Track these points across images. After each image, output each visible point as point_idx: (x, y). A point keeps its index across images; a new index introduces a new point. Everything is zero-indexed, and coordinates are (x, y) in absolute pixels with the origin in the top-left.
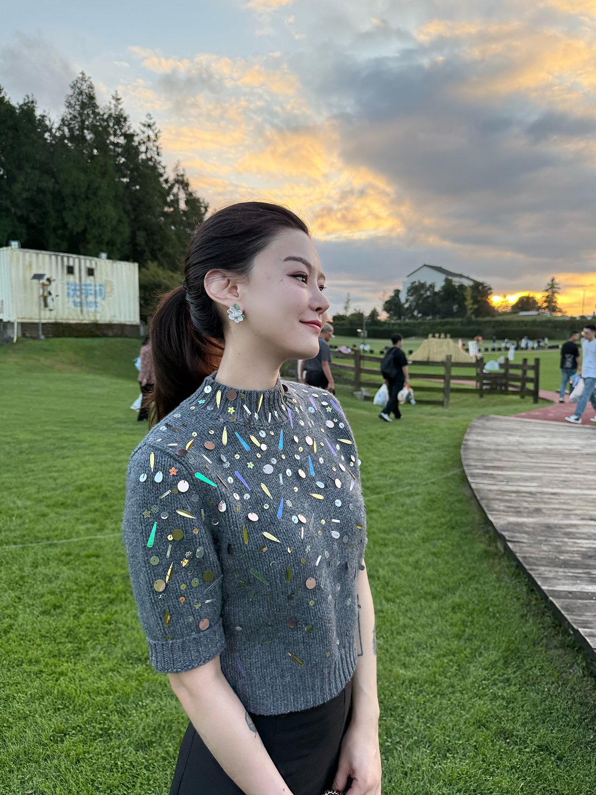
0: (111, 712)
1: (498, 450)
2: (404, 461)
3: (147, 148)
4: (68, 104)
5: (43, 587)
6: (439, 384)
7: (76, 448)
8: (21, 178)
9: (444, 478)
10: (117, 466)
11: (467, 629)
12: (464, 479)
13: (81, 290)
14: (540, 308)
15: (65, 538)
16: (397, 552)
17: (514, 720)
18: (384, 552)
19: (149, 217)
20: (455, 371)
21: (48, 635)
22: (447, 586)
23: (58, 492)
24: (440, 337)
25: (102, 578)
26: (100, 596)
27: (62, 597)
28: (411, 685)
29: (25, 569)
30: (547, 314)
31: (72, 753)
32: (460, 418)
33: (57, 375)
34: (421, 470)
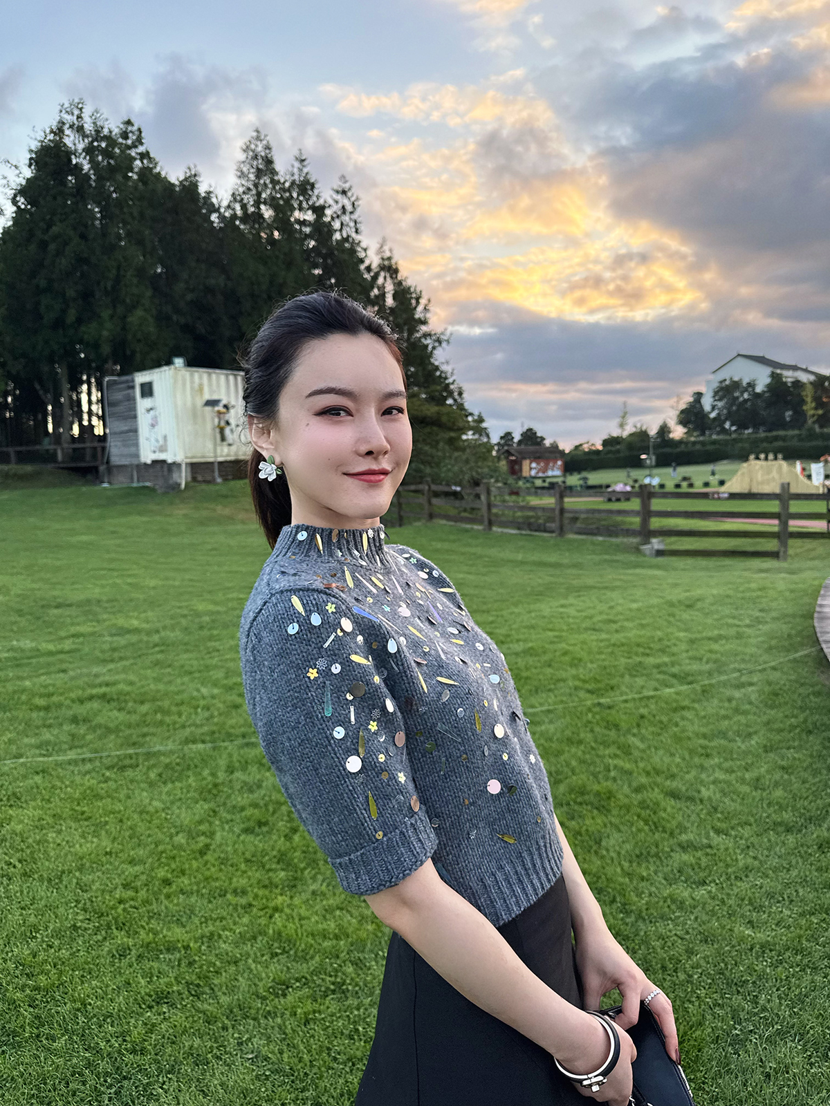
0: (344, 962)
2: (726, 638)
3: (342, 224)
4: (239, 174)
5: (243, 798)
6: (772, 525)
8: (185, 276)
9: (790, 661)
12: (822, 662)
16: (726, 765)
18: (706, 765)
20: (795, 507)
21: (254, 859)
22: (808, 815)
24: (766, 459)
27: (268, 811)
28: (764, 952)
29: (220, 774)
31: (299, 1011)
32: (808, 575)
33: (239, 527)
34: (754, 650)
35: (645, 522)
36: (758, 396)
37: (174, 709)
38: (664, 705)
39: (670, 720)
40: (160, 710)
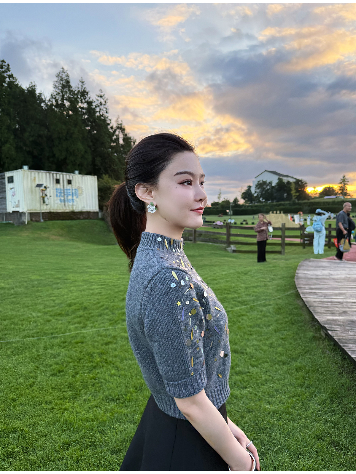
0: (96, 432)
1: (317, 279)
2: (260, 287)
3: (100, 109)
4: (54, 86)
5: (51, 361)
6: (279, 240)
7: (65, 283)
8: (29, 129)
9: (286, 296)
10: (91, 292)
11: (306, 381)
12: (298, 296)
13: (64, 192)
14: (336, 194)
15: (62, 333)
16: (258, 338)
17: (339, 435)
18: (250, 338)
19: (102, 149)
20: (287, 233)
21: (56, 387)
22: (292, 357)
23: (56, 308)
24: (276, 213)
25: (86, 355)
26: (87, 365)
27: (63, 366)
28: (274, 415)
29: (40, 351)
30: (342, 197)
31: (74, 456)
32: (292, 261)
33: (52, 242)
34: (271, 291)
35: (228, 238)
36: (273, 187)
37: (20, 322)
38: (235, 314)
39: (237, 320)
40: (13, 323)
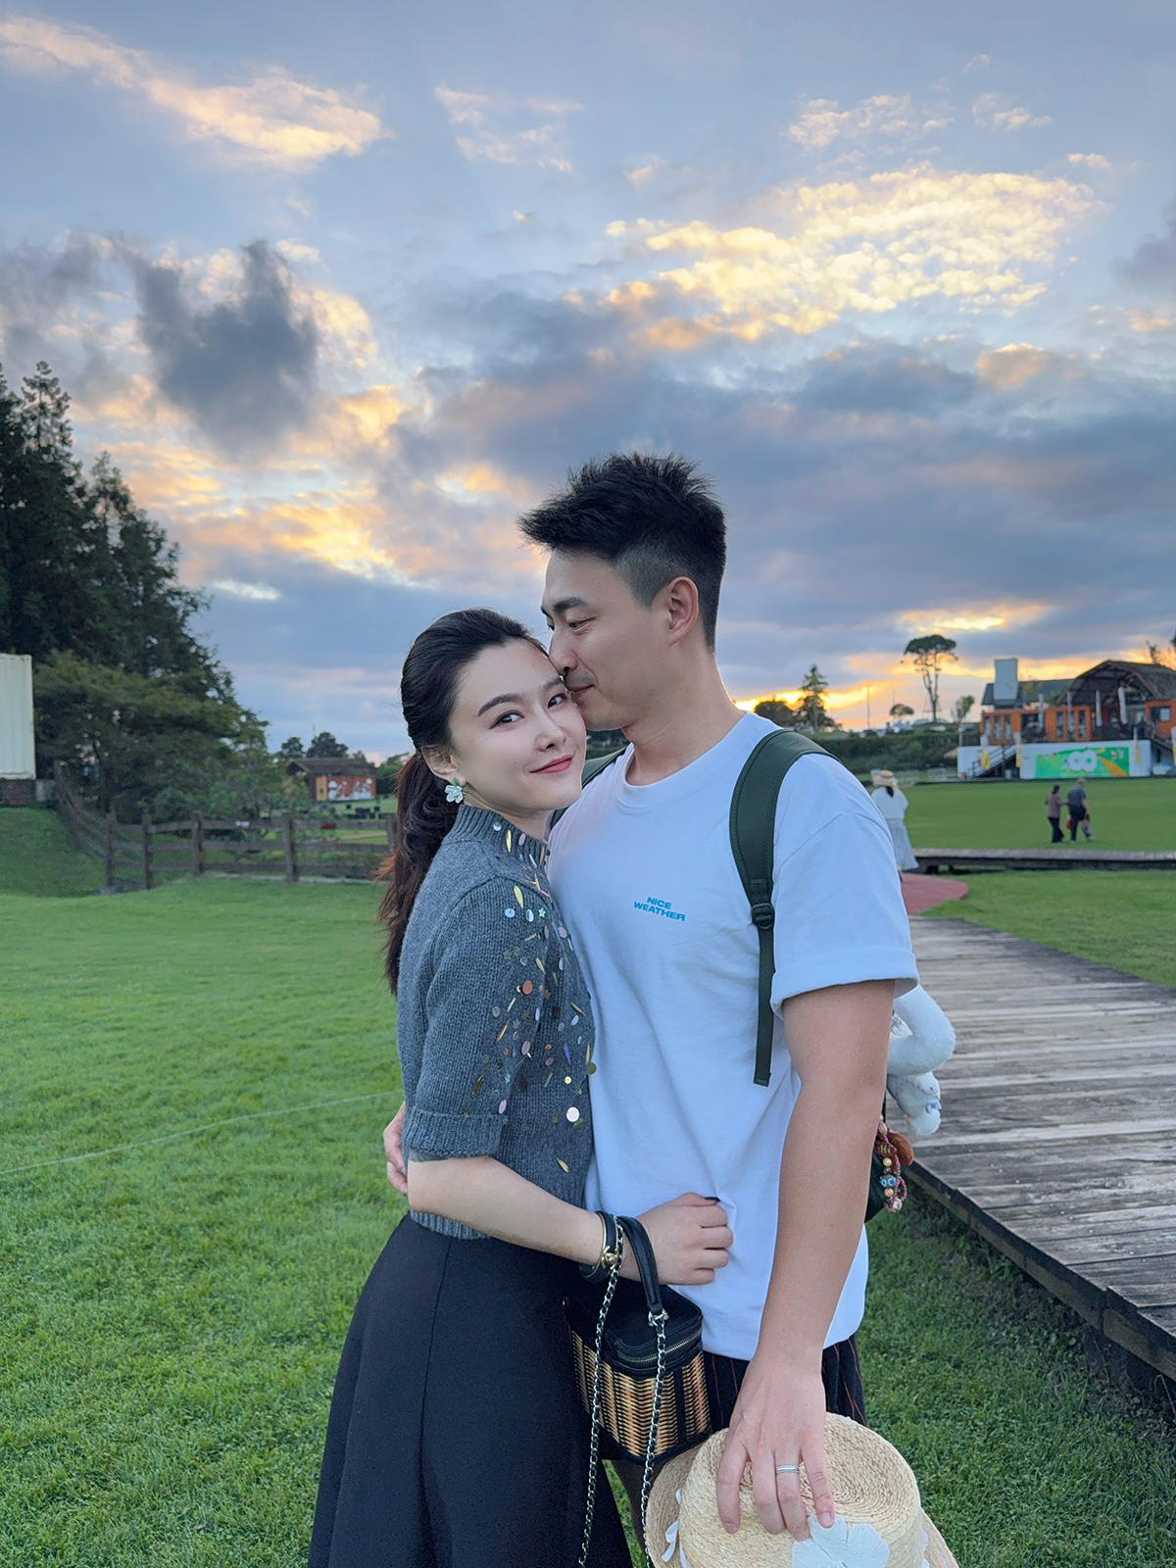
3: (39, 428)
10: (92, 1052)
14: (794, 719)
19: (49, 563)
